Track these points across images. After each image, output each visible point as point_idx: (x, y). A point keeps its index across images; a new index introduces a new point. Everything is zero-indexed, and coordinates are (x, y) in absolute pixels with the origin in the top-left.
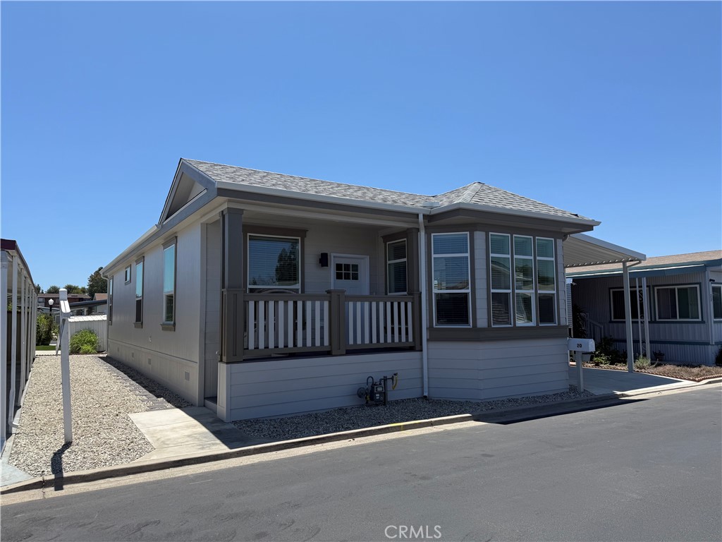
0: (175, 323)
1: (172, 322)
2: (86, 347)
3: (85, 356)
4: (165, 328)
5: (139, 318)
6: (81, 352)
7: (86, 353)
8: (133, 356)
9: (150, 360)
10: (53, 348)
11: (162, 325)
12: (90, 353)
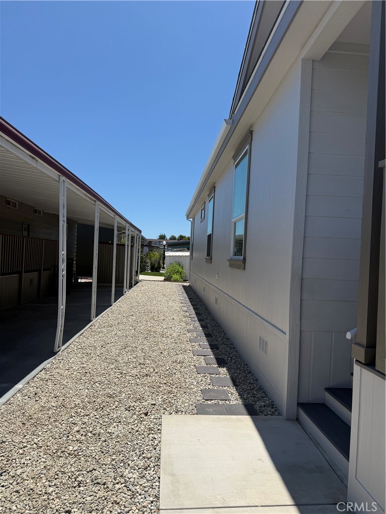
0: (245, 259)
1: (242, 257)
2: (175, 276)
3: (174, 283)
4: (233, 264)
5: (209, 253)
6: (172, 279)
7: (176, 281)
8: (204, 291)
9: (216, 299)
10: (161, 275)
11: (230, 260)
12: (178, 281)
